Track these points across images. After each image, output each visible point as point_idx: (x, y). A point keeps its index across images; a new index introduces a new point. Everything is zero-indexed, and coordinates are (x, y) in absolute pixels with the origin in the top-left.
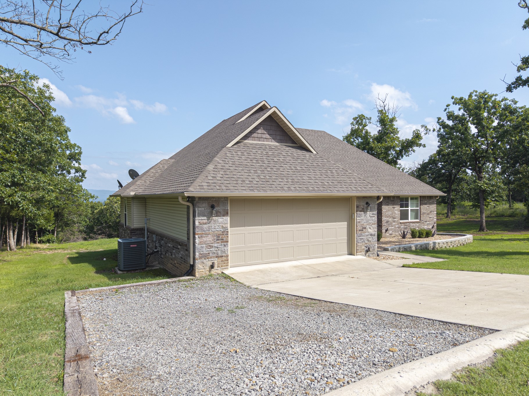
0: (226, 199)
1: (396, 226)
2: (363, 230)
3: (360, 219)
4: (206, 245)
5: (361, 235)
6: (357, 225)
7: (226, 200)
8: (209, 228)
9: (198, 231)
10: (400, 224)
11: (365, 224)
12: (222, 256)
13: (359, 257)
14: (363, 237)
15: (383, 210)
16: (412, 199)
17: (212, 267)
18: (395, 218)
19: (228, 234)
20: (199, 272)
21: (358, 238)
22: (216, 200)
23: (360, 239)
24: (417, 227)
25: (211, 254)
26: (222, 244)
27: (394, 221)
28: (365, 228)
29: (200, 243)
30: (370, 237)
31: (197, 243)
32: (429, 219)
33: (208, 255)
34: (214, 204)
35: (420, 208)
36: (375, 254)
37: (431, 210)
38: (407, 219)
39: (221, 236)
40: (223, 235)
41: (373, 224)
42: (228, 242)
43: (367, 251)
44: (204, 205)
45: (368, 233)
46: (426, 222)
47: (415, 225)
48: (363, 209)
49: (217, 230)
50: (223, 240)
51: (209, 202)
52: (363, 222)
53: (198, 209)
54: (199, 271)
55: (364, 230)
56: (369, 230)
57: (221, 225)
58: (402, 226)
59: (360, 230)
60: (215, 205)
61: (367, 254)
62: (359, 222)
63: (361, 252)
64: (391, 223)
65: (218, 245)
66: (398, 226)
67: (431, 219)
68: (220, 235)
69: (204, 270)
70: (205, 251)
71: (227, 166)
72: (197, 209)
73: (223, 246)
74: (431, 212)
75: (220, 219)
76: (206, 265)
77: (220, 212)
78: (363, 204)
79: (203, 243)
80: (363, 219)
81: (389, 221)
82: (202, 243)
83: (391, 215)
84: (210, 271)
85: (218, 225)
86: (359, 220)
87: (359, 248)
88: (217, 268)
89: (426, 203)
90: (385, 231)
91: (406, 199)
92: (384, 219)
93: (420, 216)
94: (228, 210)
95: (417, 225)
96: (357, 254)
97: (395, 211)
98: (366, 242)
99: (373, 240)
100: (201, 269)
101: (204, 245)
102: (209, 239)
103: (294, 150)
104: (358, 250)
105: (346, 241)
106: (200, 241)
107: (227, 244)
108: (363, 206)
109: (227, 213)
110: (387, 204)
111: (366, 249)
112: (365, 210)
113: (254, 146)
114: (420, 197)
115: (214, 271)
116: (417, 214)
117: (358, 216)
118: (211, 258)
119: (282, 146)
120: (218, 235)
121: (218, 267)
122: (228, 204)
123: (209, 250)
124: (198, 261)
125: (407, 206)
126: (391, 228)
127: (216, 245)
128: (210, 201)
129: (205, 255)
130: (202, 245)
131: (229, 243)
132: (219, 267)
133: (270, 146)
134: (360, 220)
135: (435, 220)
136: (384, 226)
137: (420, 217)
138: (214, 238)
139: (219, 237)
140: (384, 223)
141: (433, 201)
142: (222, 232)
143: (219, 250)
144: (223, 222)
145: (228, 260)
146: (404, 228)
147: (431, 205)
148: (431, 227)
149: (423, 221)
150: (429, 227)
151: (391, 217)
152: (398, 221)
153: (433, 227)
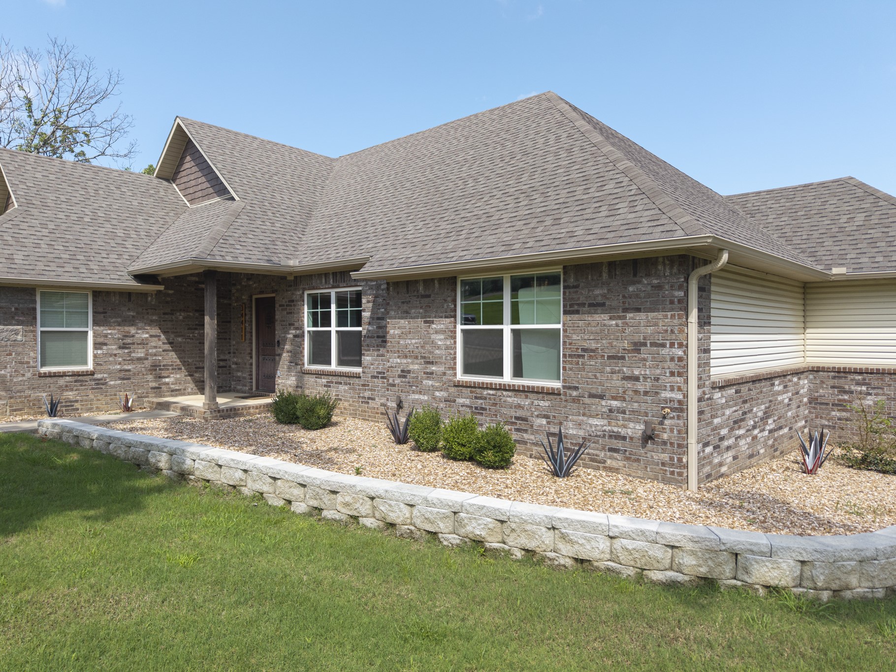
1: (437, 394)
10: (452, 390)
16: (522, 281)
18: (432, 363)
24: (534, 415)
27: (431, 376)
32: (619, 383)
35: (567, 324)
38: (499, 372)
46: (602, 397)
47: (528, 402)
58: (459, 396)
64: (417, 382)
66: (445, 394)
67: (640, 386)
74: (637, 347)
81: (409, 372)
83: (415, 351)
89: (600, 300)
90: (395, 405)
91: (492, 285)
92: (393, 362)
93: (563, 362)
95: (542, 403)
97: (433, 336)
110: (405, 307)
114: (565, 269)
125: (494, 315)
126: (417, 396)
136: (394, 385)
137: (563, 368)
140: (392, 376)
141: (659, 287)
146: (471, 407)
147: (638, 310)
148: (636, 429)
149: (576, 388)
150: (623, 432)
151: (416, 358)
152: (444, 374)
153: (648, 438)
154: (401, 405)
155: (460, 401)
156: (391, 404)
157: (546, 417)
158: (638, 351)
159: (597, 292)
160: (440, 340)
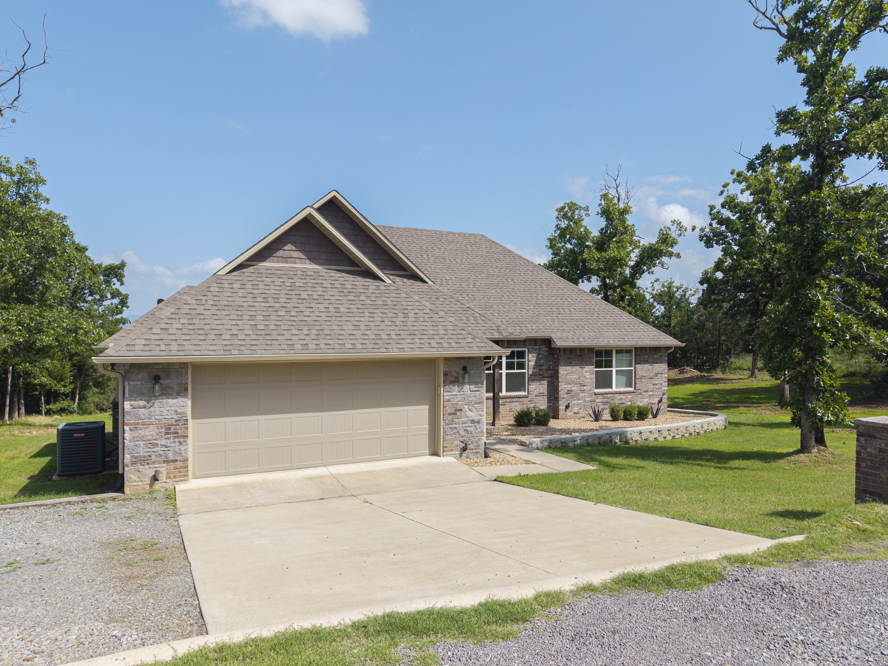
0: (184, 366)
1: (587, 399)
2: (455, 414)
3: (450, 395)
4: (144, 442)
5: (453, 421)
6: (445, 405)
7: (183, 368)
8: (150, 415)
9: (129, 420)
10: (594, 396)
11: (460, 403)
12: (176, 461)
13: (447, 460)
14: (457, 426)
15: (562, 372)
16: (619, 351)
17: (155, 478)
18: (584, 386)
19: (187, 424)
20: (130, 486)
21: (447, 427)
22: (163, 368)
23: (450, 428)
24: (627, 401)
25: (154, 458)
26: (176, 440)
27: (583, 391)
28: (461, 410)
29: (134, 439)
30: (471, 425)
31: (128, 439)
32: (652, 386)
33: (150, 458)
34: (159, 374)
35: (635, 368)
36: (481, 455)
37: (657, 372)
38: (611, 387)
39: (173, 428)
40: (178, 425)
41: (476, 403)
42: (187, 436)
43: (464, 449)
44: (140, 376)
45: (466, 419)
46: (647, 391)
47: (625, 397)
48: (456, 378)
49: (166, 417)
50: (177, 433)
51: (151, 372)
52: (457, 400)
53: (129, 384)
54: (132, 484)
55: (458, 413)
56: (469, 413)
57: (172, 409)
58: (598, 399)
59: (450, 414)
60: (162, 375)
61: (464, 455)
62: (449, 400)
63: (452, 450)
64: (577, 394)
65: (167, 442)
66: (590, 399)
67: (657, 387)
68: (172, 425)
69: (140, 483)
70: (142, 452)
71: (200, 310)
72: (126, 383)
73: (177, 443)
74: (657, 374)
76: (145, 475)
77: (172, 388)
78: (457, 369)
79: (139, 439)
80: (457, 395)
81: (572, 391)
82: (136, 439)
83: (575, 381)
84: (151, 485)
85: (167, 408)
86: (447, 397)
87: (448, 443)
88: (166, 481)
89: (646, 359)
90: (564, 407)
91: (608, 352)
92: (563, 387)
93: (635, 381)
94: (187, 384)
95: (629, 397)
96: (445, 453)
97: (585, 374)
98: (463, 433)
99: (477, 431)
100: (135, 481)
101: (140, 443)
102: (150, 432)
103: (350, 277)
104: (446, 447)
105: (427, 432)
106: (134, 435)
107: (184, 441)
108: (458, 373)
109: (186, 389)
110: (570, 360)
111: (463, 445)
112: (461, 381)
113: (271, 273)
114: (636, 348)
115: (160, 485)
116: (630, 379)
117: (445, 390)
118: (154, 463)
119: (329, 271)
120: (169, 425)
121: (168, 477)
122: (187, 373)
123: (149, 450)
124: (128, 468)
125: (609, 364)
126: (576, 402)
127: (163, 442)
128: (152, 370)
129: (143, 459)
130: (137, 443)
131: (190, 440)
132: (170, 478)
133: (304, 271)
134: (451, 397)
135: (664, 388)
136: (564, 398)
137: (635, 383)
138: (161, 430)
139: (170, 429)
140: (562, 394)
141: (661, 356)
142: (176, 420)
143: (169, 450)
144: (177, 404)
145: (187, 467)
146: (602, 402)
147: (657, 363)
148: (656, 400)
149: (640, 390)
150: (653, 402)
151: (576, 384)
152: (590, 390)
153: (660, 401)
154: (567, 407)
155: (597, 401)
156: (562, 407)
157: (631, 401)
158: (657, 376)
159: (646, 357)
160: (588, 375)
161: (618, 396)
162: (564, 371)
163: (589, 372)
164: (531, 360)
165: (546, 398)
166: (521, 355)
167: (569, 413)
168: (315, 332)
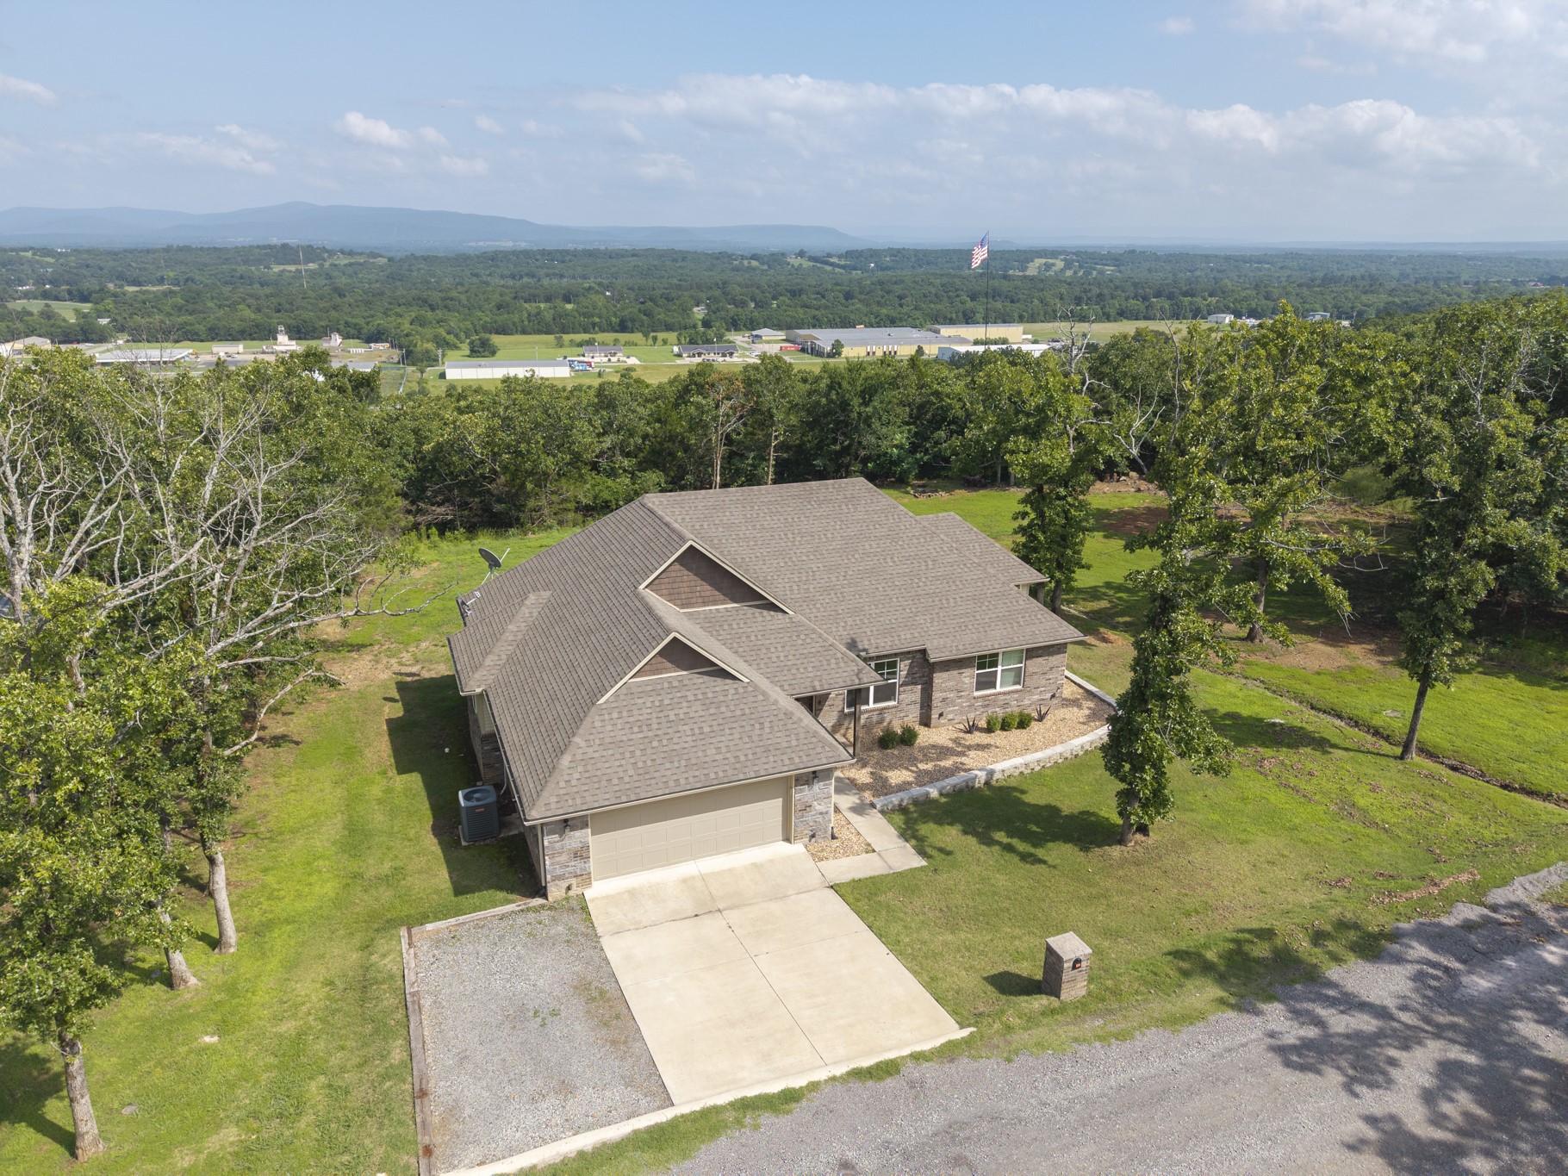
1: (965, 704)
2: (806, 810)
3: (801, 794)
4: (560, 865)
5: (803, 816)
6: (796, 803)
8: (563, 846)
9: (548, 852)
10: (972, 701)
11: (810, 800)
12: (583, 875)
14: (807, 819)
15: (937, 681)
16: (1006, 653)
17: (569, 888)
18: (963, 691)
19: (589, 848)
21: (798, 821)
23: (801, 821)
24: (1012, 702)
25: (567, 875)
27: (961, 697)
28: (811, 806)
29: (552, 864)
30: (820, 816)
31: (549, 864)
32: (1044, 681)
33: (564, 876)
35: (1026, 664)
36: (828, 838)
37: (1052, 665)
38: (994, 688)
39: (579, 852)
40: (583, 850)
42: (589, 857)
43: (813, 836)
44: (553, 827)
45: (815, 812)
46: (1038, 687)
47: (1009, 698)
48: (807, 782)
49: (574, 844)
50: (582, 856)
52: (808, 797)
54: (552, 892)
55: (808, 809)
56: (818, 807)
57: (578, 840)
58: (976, 704)
59: (801, 810)
60: (569, 823)
61: (813, 840)
62: (800, 799)
63: (802, 837)
64: (953, 701)
65: (576, 863)
66: (969, 703)
67: (1051, 681)
69: (558, 892)
70: (559, 872)
73: (583, 863)
74: (1051, 669)
75: (577, 834)
76: (562, 887)
77: (577, 828)
79: (555, 863)
80: (807, 793)
81: (947, 698)
83: (952, 688)
84: (566, 893)
85: (575, 840)
86: (799, 796)
87: (799, 833)
88: (577, 889)
89: (1040, 654)
90: (938, 715)
91: (993, 655)
92: (937, 695)
93: (1025, 678)
94: (589, 824)
95: (1014, 697)
96: (796, 840)
97: (964, 678)
98: (812, 824)
99: (825, 819)
100: (555, 890)
101: (557, 865)
102: (564, 858)
104: (797, 835)
105: (781, 822)
106: (552, 861)
107: (588, 861)
108: (808, 777)
109: (587, 827)
110: (947, 668)
111: (812, 833)
112: (811, 782)
114: (1027, 649)
115: (573, 891)
116: (1017, 677)
117: (797, 791)
118: (568, 878)
119: (691, 675)
120: (576, 851)
121: (578, 886)
123: (563, 870)
124: (549, 882)
125: (994, 665)
126: (952, 708)
127: (573, 863)
129: (559, 877)
130: (554, 866)
131: (591, 859)
132: (580, 886)
134: (802, 796)
135: (1059, 682)
136: (938, 706)
137: (1024, 681)
138: (571, 856)
139: (577, 854)
140: (934, 703)
142: (581, 847)
143: (577, 868)
144: (582, 835)
145: (590, 877)
146: (982, 705)
147: (1053, 656)
148: (1048, 695)
149: (1029, 687)
150: (1045, 697)
151: (953, 691)
152: (969, 694)
153: (1053, 696)
154: (941, 715)
155: (975, 706)
156: (935, 716)
157: (1017, 700)
159: (1040, 652)
160: (967, 680)
161: (1002, 697)
162: (939, 678)
163: (969, 676)
164: (903, 668)
165: (918, 706)
166: (893, 665)
167: (942, 721)
168: (683, 763)
